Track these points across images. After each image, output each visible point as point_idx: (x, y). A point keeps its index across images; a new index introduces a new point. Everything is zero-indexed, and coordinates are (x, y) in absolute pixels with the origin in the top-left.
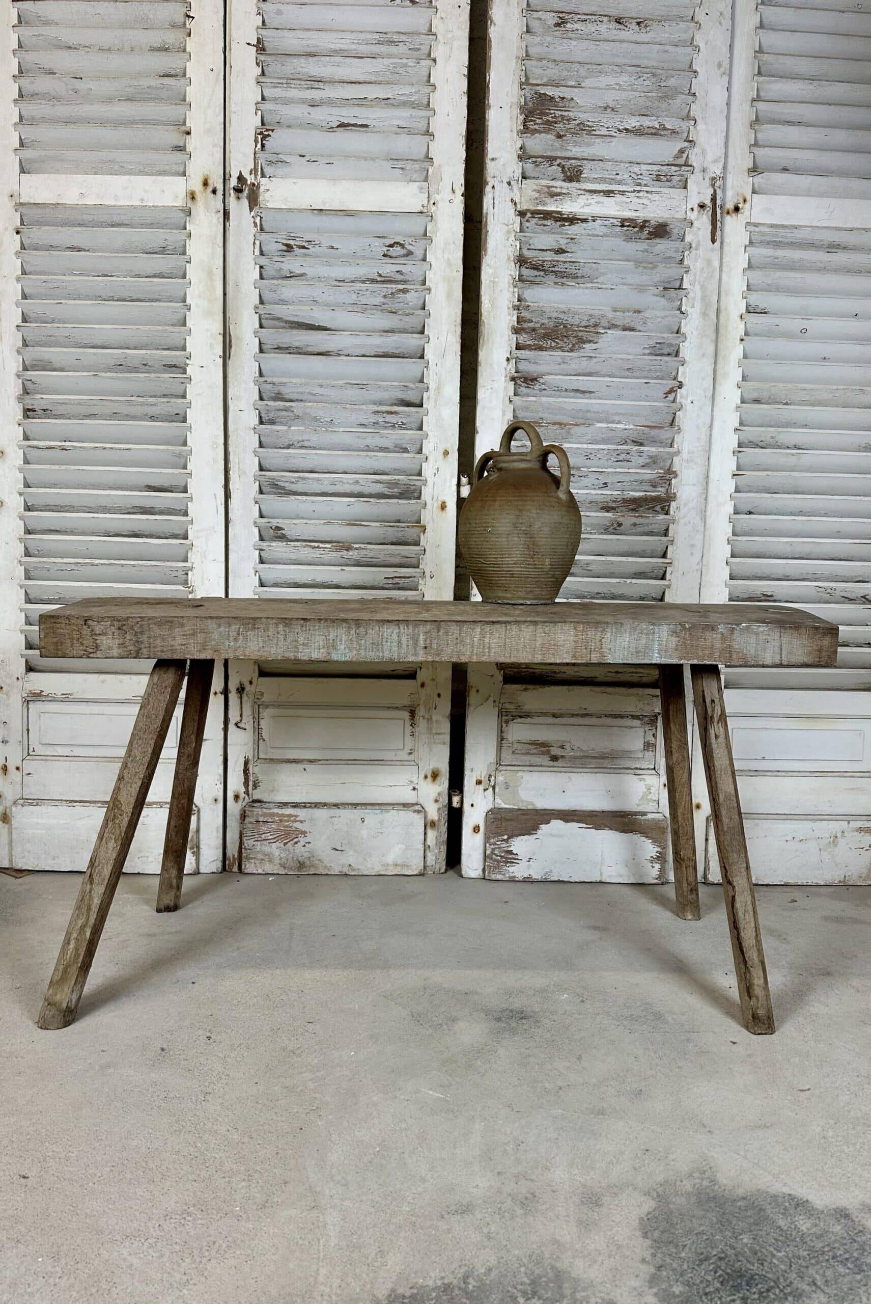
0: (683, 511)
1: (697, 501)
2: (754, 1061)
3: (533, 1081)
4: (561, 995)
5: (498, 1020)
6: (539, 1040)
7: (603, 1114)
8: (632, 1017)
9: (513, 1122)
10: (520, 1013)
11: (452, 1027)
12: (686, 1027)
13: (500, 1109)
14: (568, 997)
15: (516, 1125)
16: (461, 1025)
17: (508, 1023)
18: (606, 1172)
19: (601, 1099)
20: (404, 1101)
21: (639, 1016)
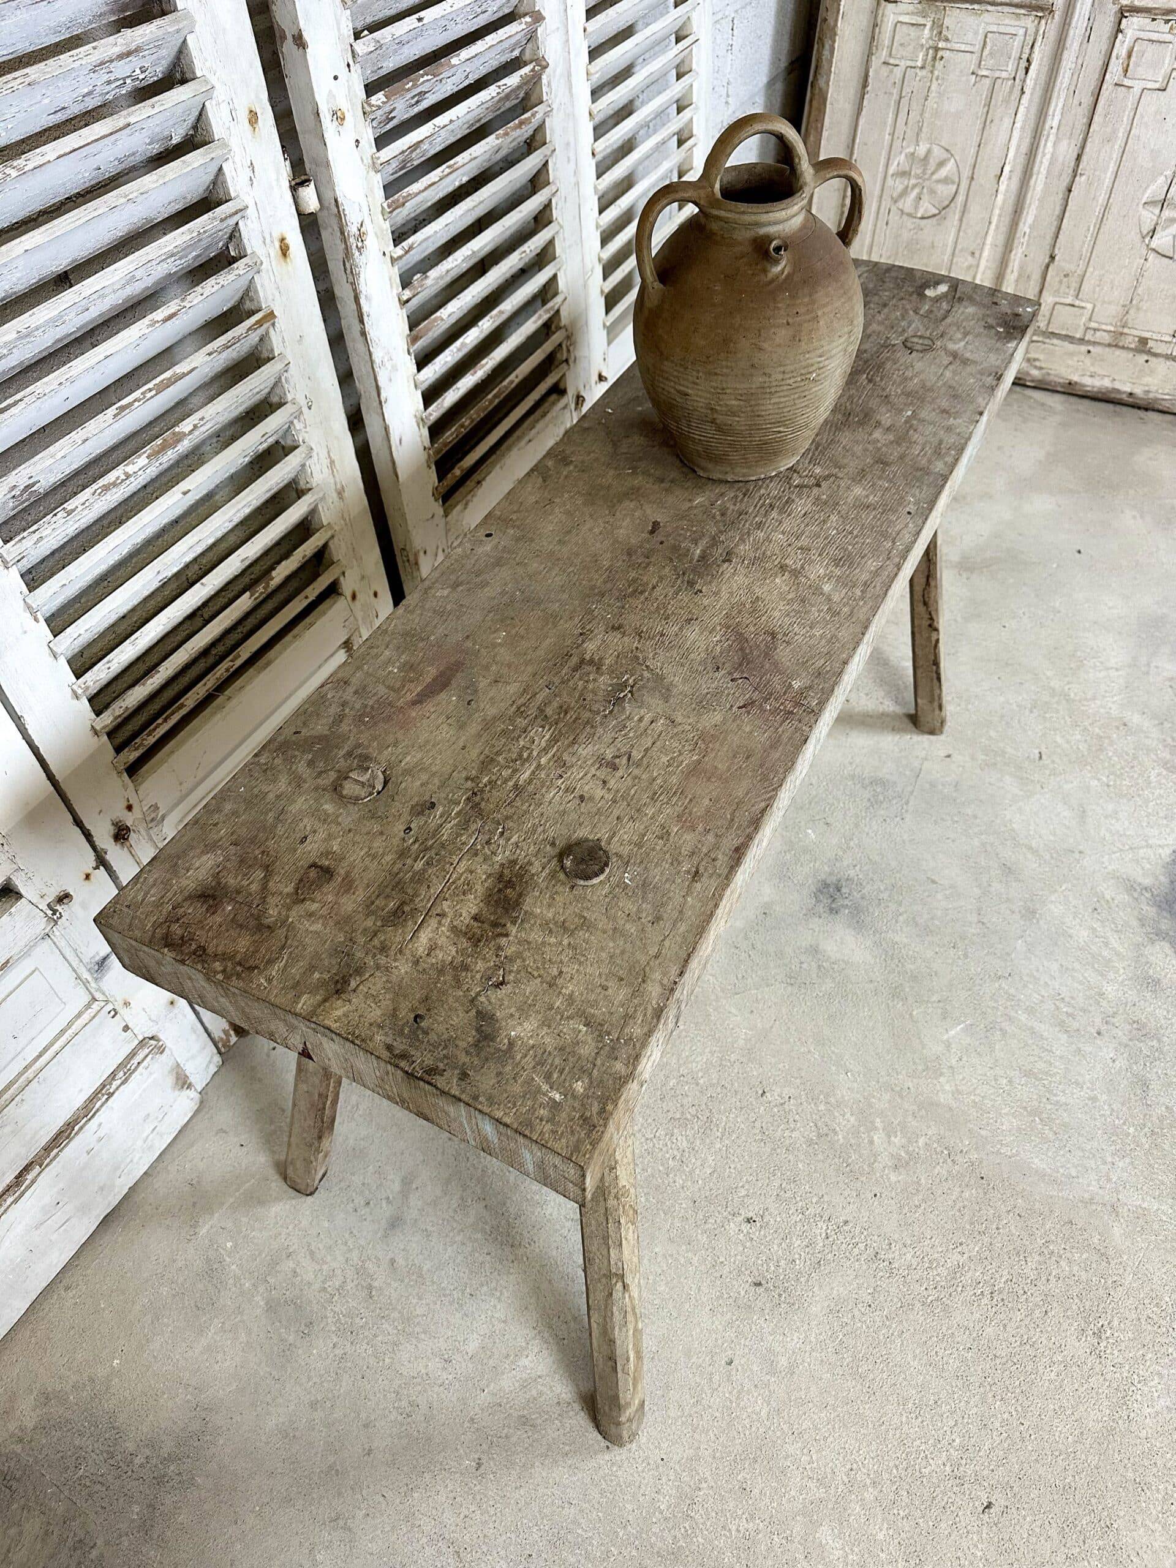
2: (984, 761)
3: (963, 938)
4: (807, 835)
5: (833, 911)
6: (885, 896)
7: (1034, 912)
8: (874, 803)
9: (1025, 986)
10: (826, 885)
11: (829, 957)
12: (908, 773)
13: (1000, 988)
14: (814, 832)
15: (1031, 986)
16: (830, 948)
17: (843, 906)
18: (1118, 954)
19: (1008, 900)
20: (961, 1063)
21: (874, 796)
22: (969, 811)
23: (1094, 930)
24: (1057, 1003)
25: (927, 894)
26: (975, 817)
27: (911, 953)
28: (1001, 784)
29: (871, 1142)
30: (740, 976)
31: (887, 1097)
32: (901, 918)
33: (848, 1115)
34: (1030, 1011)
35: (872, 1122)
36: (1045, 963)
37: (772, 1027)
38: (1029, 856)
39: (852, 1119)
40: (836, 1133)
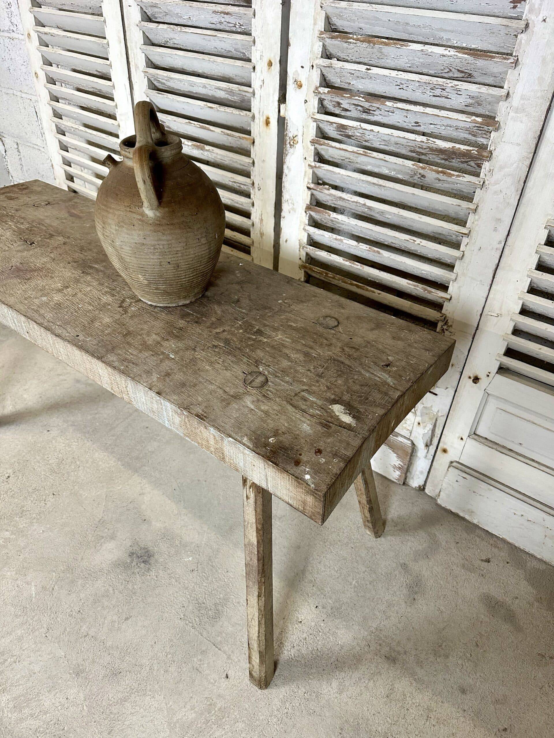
0: (497, 176)
1: (518, 167)
2: (215, 705)
3: (82, 619)
4: (188, 556)
5: (131, 554)
6: (130, 586)
7: (77, 674)
8: (200, 606)
9: (35, 643)
10: (149, 556)
11: (105, 543)
12: (219, 638)
13: (42, 627)
14: (189, 561)
15: (33, 646)
16: (110, 545)
17: (133, 560)
18: (21, 720)
19: (93, 662)
20: (16, 586)
21: (206, 608)
22: (172, 669)
23: (46, 713)
24: (15, 657)
25: (120, 611)
26: (166, 671)
27: (88, 586)
28: (188, 707)
29: (7, 531)
30: (115, 500)
31: (22, 545)
32: (111, 589)
33: (24, 525)
34: (20, 639)
35: (15, 534)
36: (42, 663)
37: (82, 506)
38: (120, 695)
39: (22, 526)
40: (20, 517)
